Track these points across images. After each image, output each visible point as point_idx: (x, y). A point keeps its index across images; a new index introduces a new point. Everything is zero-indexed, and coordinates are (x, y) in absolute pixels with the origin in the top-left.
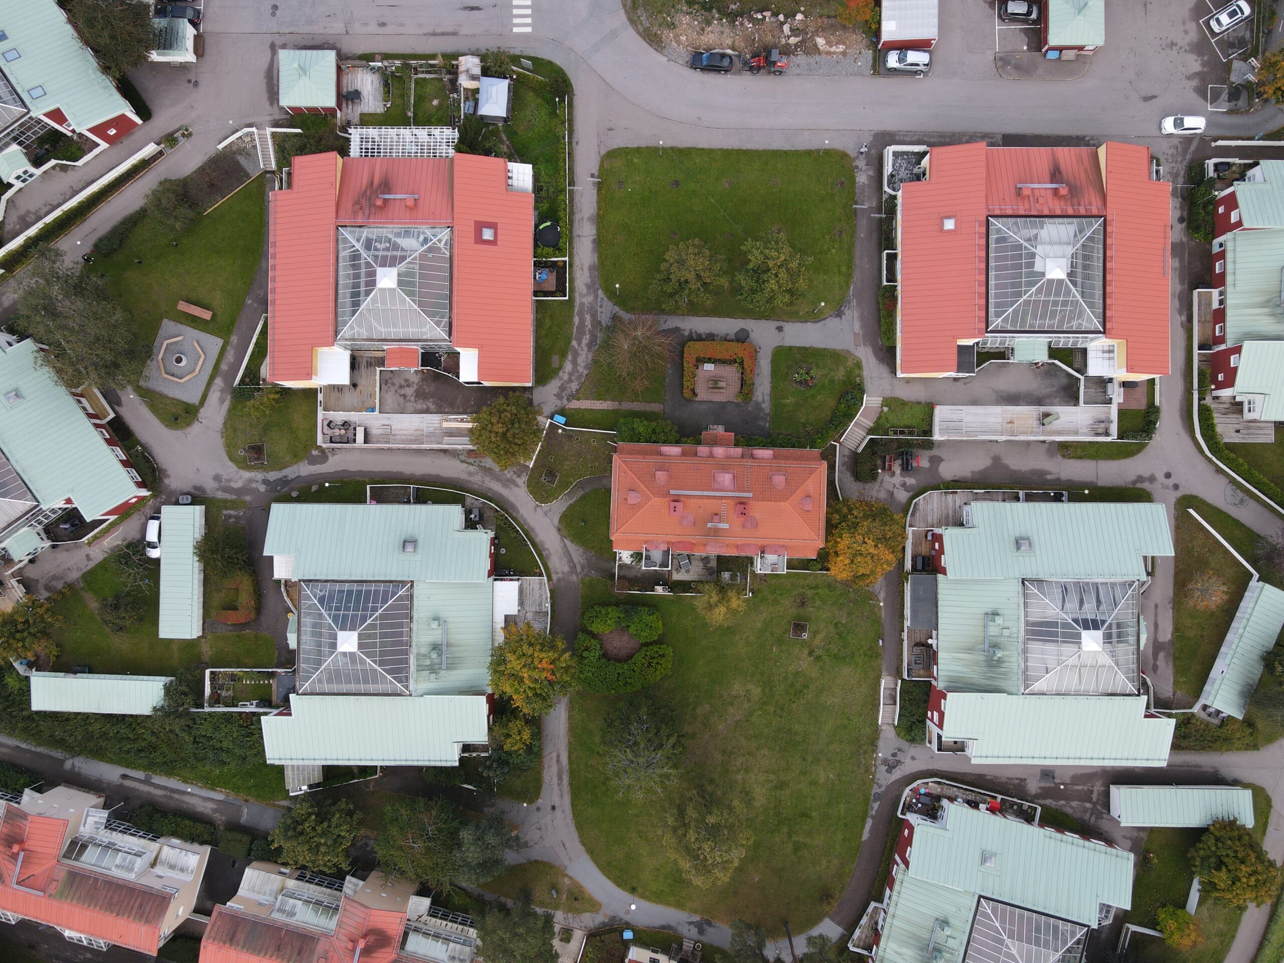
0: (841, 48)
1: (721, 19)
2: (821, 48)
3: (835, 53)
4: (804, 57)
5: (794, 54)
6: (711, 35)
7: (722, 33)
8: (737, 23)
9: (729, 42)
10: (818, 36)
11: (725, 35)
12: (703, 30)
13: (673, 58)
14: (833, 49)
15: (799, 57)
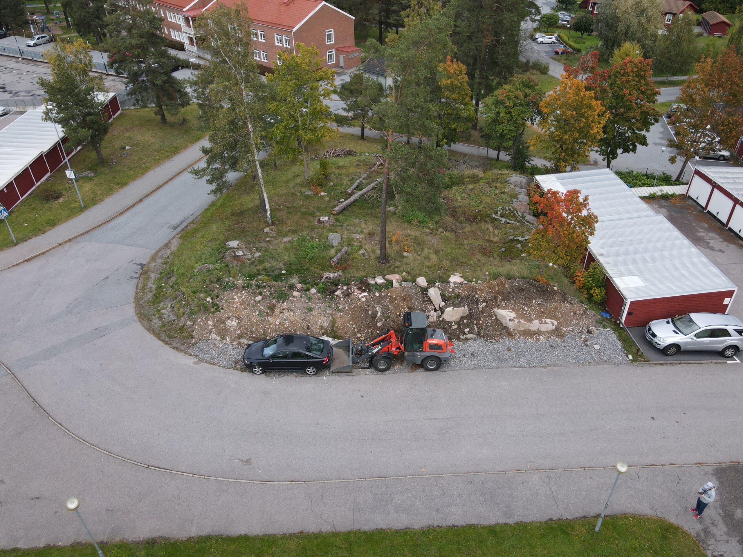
0: (550, 324)
1: (308, 290)
2: (510, 325)
3: (538, 333)
4: (481, 342)
5: (458, 339)
6: (286, 314)
7: (310, 310)
8: (338, 293)
9: (325, 322)
10: (498, 306)
11: (315, 312)
12: (272, 308)
13: (207, 357)
14: (535, 325)
15: (470, 342)
